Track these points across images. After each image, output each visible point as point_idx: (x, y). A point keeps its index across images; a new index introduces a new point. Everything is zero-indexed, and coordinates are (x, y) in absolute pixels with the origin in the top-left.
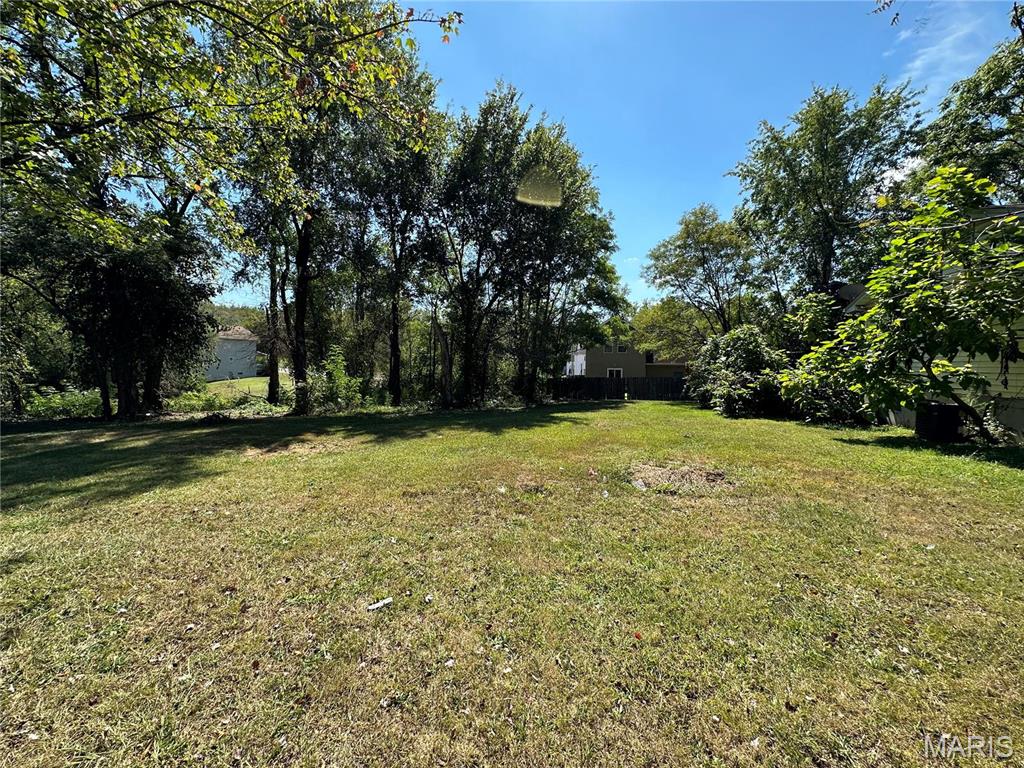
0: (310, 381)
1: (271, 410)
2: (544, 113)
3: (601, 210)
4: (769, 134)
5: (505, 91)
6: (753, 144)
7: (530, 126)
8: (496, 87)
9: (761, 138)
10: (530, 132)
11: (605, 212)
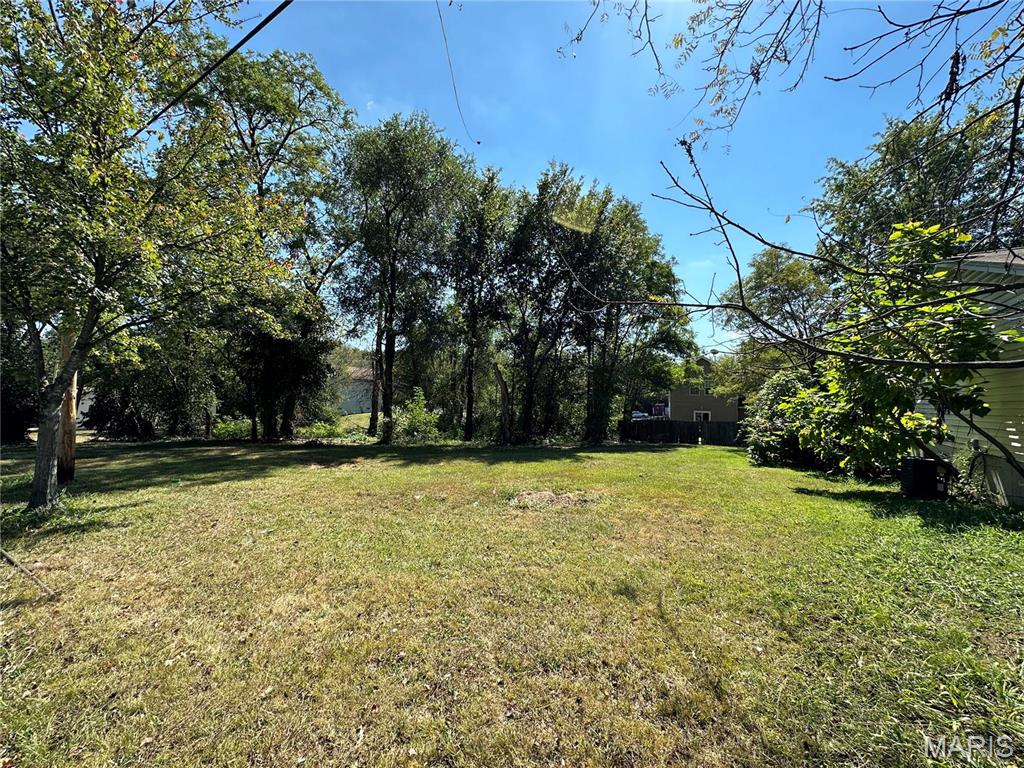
0: (394, 416)
1: (365, 439)
2: (595, 181)
3: (663, 257)
4: (841, 169)
5: (558, 169)
6: (823, 182)
7: (584, 192)
8: (549, 167)
9: (830, 175)
10: (583, 198)
11: (668, 258)
